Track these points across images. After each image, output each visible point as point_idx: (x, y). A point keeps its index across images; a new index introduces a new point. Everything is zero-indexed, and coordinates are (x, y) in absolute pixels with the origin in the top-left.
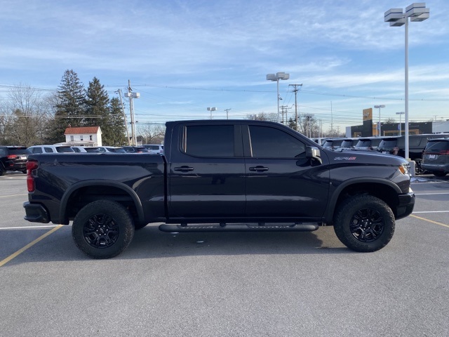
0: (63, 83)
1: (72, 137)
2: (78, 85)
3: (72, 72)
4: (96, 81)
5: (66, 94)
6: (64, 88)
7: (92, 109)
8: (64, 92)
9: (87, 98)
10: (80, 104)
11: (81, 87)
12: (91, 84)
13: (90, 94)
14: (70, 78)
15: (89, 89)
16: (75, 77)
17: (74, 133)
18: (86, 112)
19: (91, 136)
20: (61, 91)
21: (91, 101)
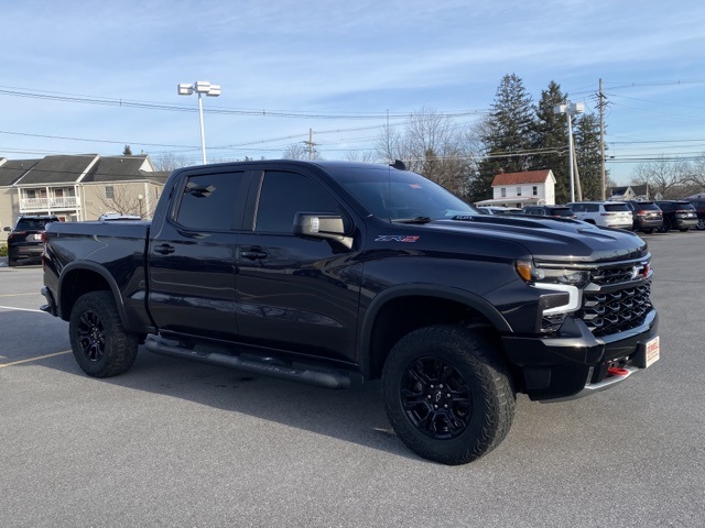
0: (497, 98)
1: (503, 190)
2: (522, 99)
3: (514, 78)
4: (554, 88)
5: (501, 116)
6: (500, 107)
7: (545, 138)
8: (499, 114)
9: (537, 118)
10: (524, 132)
11: (528, 101)
12: (544, 95)
13: (542, 112)
14: (511, 87)
15: (541, 104)
16: (518, 86)
17: (507, 183)
18: (535, 146)
19: (535, 188)
20: (495, 113)
21: (542, 126)
